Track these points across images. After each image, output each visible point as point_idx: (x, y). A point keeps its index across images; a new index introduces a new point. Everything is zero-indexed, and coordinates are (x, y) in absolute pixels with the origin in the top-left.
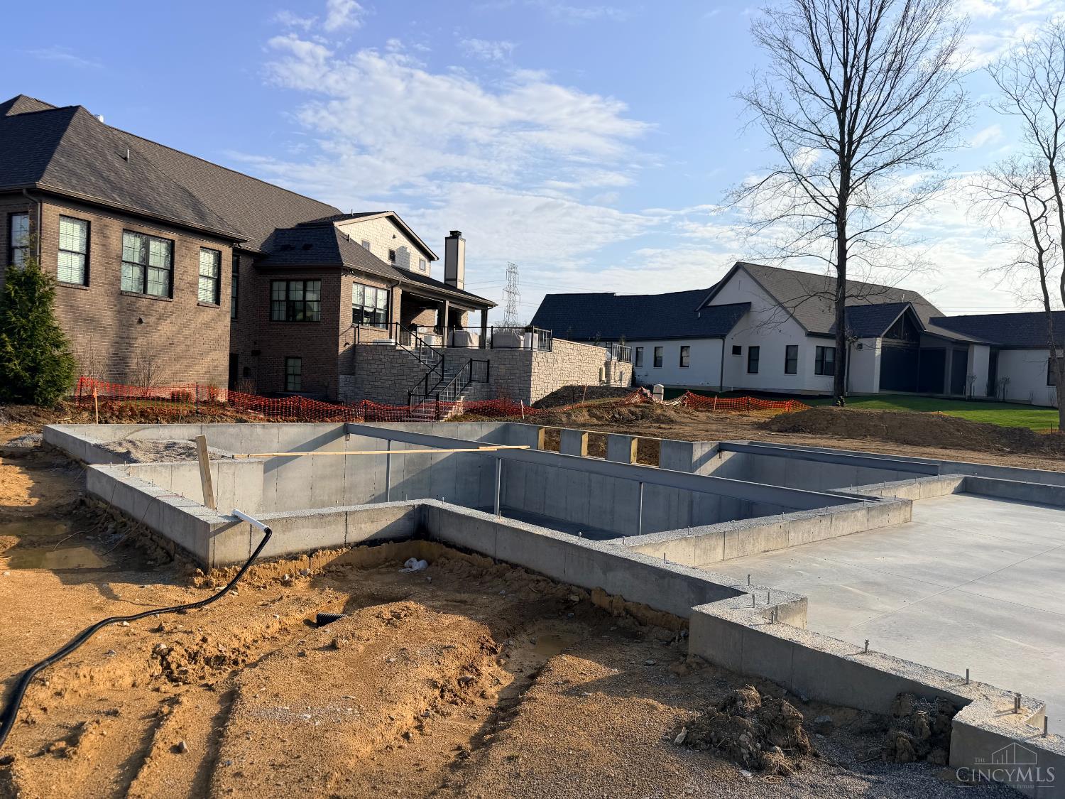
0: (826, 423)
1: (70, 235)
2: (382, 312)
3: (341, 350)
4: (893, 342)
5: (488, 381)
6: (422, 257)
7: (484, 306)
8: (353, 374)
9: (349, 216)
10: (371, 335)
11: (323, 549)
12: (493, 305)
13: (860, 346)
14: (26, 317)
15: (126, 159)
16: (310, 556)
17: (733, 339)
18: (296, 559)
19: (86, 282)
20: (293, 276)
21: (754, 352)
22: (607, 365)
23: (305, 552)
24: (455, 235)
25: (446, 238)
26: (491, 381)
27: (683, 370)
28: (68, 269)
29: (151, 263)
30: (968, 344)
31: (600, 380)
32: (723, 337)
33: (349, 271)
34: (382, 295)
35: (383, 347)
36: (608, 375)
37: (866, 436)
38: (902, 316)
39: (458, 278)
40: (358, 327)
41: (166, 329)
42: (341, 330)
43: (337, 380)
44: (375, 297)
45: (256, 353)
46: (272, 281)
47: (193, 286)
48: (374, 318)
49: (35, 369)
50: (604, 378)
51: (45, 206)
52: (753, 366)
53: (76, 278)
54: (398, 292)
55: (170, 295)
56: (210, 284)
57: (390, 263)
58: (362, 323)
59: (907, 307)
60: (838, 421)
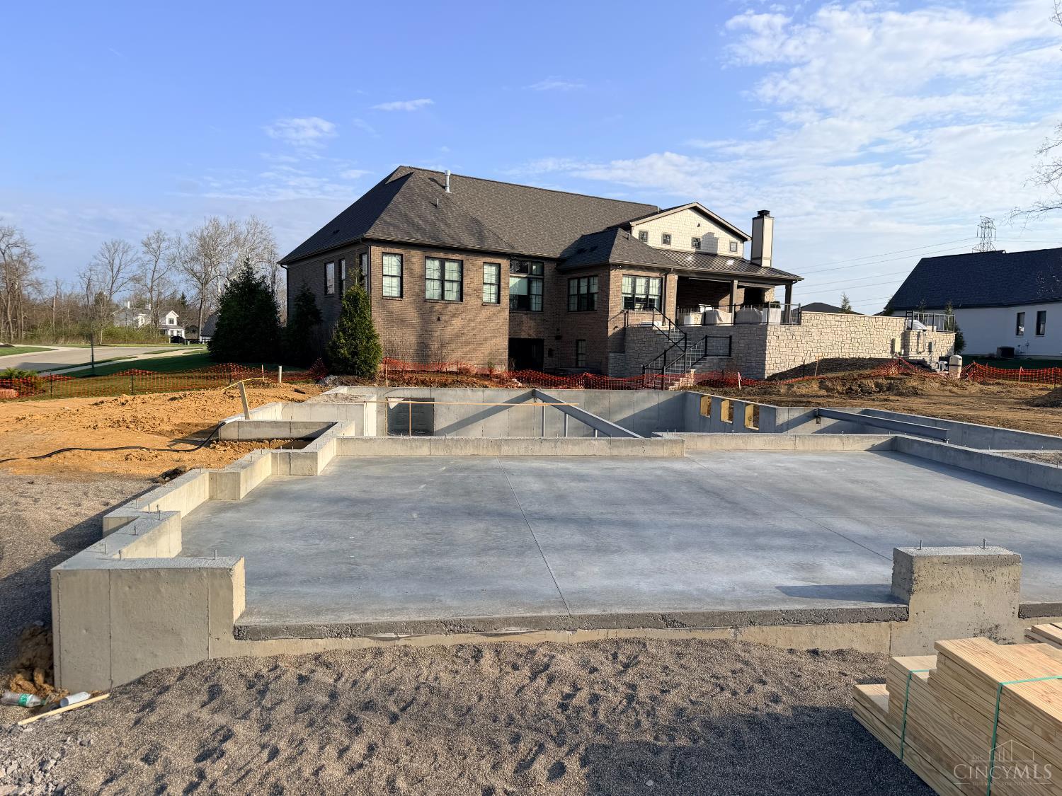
1: (391, 264)
2: (656, 298)
3: (611, 332)
5: (730, 355)
6: (734, 239)
7: (788, 282)
8: (624, 352)
10: (639, 318)
12: (797, 279)
15: (436, 206)
19: (401, 296)
20: (581, 275)
22: (905, 337)
24: (763, 214)
25: (753, 219)
28: (390, 287)
29: (446, 279)
31: (893, 352)
33: (617, 266)
34: (655, 284)
36: (905, 345)
39: (764, 255)
40: (627, 312)
41: (457, 323)
42: (611, 315)
43: (607, 358)
44: (647, 286)
45: (558, 338)
46: (569, 280)
47: (478, 293)
48: (648, 304)
50: (898, 348)
51: (373, 248)
53: (396, 293)
54: (673, 280)
55: (461, 300)
56: (494, 289)
57: (694, 250)
58: (633, 309)
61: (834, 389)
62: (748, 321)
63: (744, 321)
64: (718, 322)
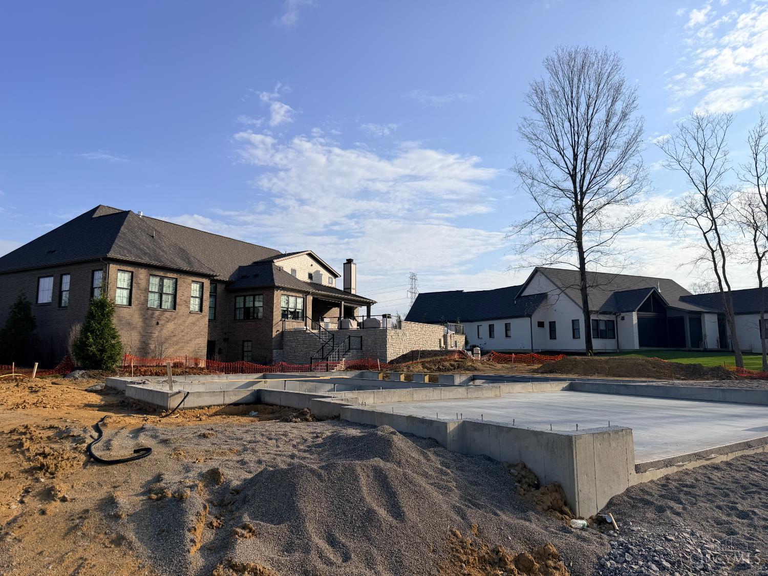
0: (571, 366)
1: (123, 279)
2: (300, 311)
3: (274, 334)
4: (646, 314)
5: (361, 349)
6: (330, 276)
7: (368, 304)
8: (282, 349)
9: (285, 255)
10: (292, 325)
11: (214, 406)
12: (375, 302)
13: (623, 318)
14: (100, 324)
15: (153, 237)
16: (208, 408)
17: (537, 317)
18: (203, 409)
19: (130, 303)
20: (248, 294)
21: (552, 325)
22: (445, 337)
23: (206, 407)
24: (349, 261)
25: (344, 264)
26: (364, 349)
27: (508, 339)
28: (121, 297)
29: (164, 292)
30: (700, 313)
31: (440, 347)
32: (530, 316)
33: (278, 288)
34: (300, 301)
35: (297, 332)
36: (445, 343)
37: (595, 374)
38: (650, 296)
39: (352, 287)
40: (285, 321)
41: (170, 326)
42: (274, 322)
43: (272, 353)
44: (296, 303)
45: (226, 340)
46: (236, 297)
47: (187, 303)
48: (295, 315)
49: (102, 351)
50: (442, 345)
51: (111, 265)
52: (553, 335)
53: (125, 302)
54: (310, 299)
55: (175, 309)
56: (197, 301)
57: (309, 281)
58: (287, 318)
59: (652, 291)
60: (579, 365)
61: (431, 368)
62: (372, 326)
63: (369, 326)
64: (350, 327)
